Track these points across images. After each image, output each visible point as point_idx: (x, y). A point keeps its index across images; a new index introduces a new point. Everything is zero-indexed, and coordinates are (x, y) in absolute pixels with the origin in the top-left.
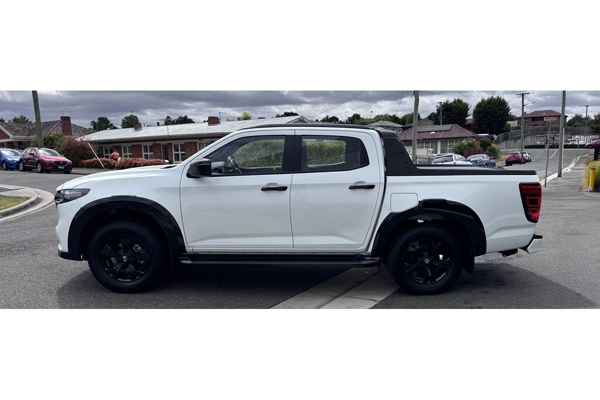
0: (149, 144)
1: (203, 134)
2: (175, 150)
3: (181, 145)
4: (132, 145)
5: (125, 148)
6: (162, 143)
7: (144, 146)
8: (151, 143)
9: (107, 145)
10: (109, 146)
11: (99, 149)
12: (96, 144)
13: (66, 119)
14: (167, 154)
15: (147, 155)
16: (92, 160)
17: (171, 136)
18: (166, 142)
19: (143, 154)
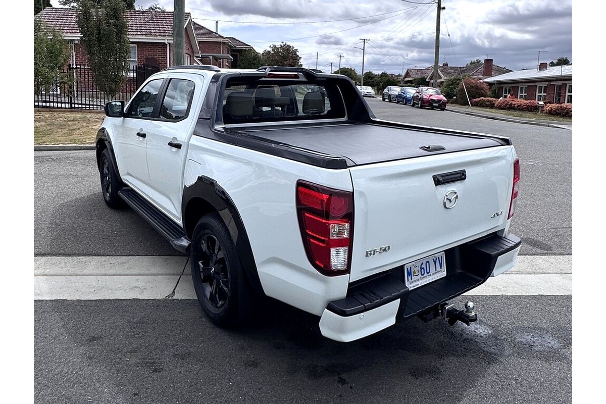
0: (544, 85)
2: (568, 92)
4: (528, 86)
5: (522, 88)
6: (555, 83)
7: (539, 87)
8: (546, 84)
9: (507, 85)
10: (508, 86)
11: (499, 89)
12: (494, 84)
13: (489, 62)
14: (560, 95)
15: (541, 96)
16: (479, 99)
17: (565, 76)
18: (560, 83)
19: (537, 94)
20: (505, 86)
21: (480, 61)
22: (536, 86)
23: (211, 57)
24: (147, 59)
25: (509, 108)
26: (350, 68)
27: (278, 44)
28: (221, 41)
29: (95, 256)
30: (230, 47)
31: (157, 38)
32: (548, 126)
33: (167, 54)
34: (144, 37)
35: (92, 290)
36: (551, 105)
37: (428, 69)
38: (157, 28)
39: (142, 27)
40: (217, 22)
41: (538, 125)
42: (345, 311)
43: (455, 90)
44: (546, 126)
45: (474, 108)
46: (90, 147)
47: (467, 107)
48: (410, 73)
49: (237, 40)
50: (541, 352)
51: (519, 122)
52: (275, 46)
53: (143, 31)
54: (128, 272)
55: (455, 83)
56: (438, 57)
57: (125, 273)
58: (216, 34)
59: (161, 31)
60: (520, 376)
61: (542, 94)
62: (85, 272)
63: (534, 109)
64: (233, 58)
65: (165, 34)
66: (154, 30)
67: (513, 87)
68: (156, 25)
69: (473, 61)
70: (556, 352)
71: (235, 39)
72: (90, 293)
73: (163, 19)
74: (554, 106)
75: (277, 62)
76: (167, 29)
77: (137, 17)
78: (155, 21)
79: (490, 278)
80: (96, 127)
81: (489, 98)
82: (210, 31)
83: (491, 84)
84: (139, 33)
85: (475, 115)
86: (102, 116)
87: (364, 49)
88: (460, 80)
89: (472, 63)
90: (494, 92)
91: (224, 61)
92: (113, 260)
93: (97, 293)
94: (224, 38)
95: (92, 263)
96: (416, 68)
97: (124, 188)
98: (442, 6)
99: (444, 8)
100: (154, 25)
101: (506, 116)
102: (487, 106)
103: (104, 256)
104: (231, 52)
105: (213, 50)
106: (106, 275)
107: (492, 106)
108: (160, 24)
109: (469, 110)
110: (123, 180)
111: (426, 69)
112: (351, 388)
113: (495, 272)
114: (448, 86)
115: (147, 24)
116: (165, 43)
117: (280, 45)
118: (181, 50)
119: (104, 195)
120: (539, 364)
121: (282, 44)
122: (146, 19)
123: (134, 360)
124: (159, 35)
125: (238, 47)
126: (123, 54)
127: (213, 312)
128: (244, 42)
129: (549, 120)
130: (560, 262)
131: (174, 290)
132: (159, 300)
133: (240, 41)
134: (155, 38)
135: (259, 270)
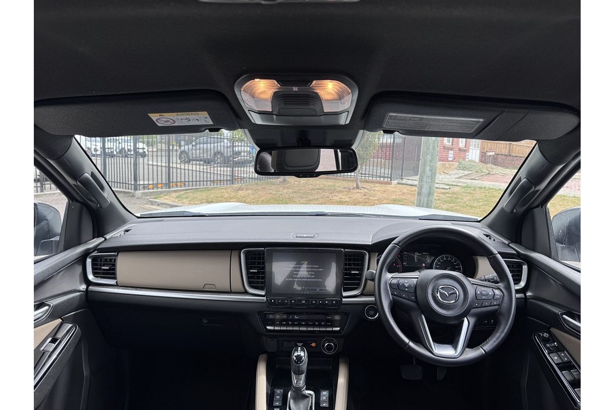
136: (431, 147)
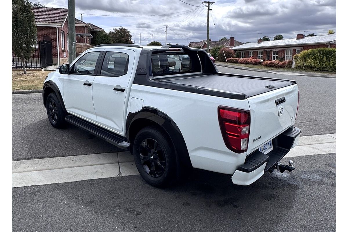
1: (288, 45)
2: (274, 54)
3: (277, 51)
4: (254, 51)
5: (250, 53)
6: (267, 50)
7: (259, 52)
8: (262, 50)
10: (244, 52)
11: (239, 53)
12: (237, 50)
13: (232, 39)
14: (269, 56)
15: (260, 57)
16: (230, 59)
17: (271, 46)
18: (269, 50)
19: (258, 56)
20: (242, 52)
21: (226, 38)
22: (257, 51)
23: (79, 36)
24: (44, 37)
25: (246, 63)
26: (157, 42)
27: (118, 28)
28: (85, 26)
29: (61, 156)
30: (90, 29)
31: (50, 24)
32: (267, 72)
33: (56, 34)
34: (41, 23)
35: (72, 176)
36: (267, 62)
37: (201, 42)
38: (49, 18)
39: (39, 17)
40: (81, 15)
41: (262, 72)
42: (247, 170)
43: (217, 54)
44: (266, 72)
45: (229, 63)
46: (18, 92)
47: (226, 63)
48: (192, 45)
49: (94, 25)
50: (315, 182)
51: (253, 71)
52: (116, 29)
53: (40, 19)
54: (86, 164)
55: (217, 50)
56: (209, 36)
57: (85, 165)
58: (81, 21)
59: (52, 20)
60: (311, 193)
61: (261, 56)
62: (59, 166)
63: (258, 64)
64: (92, 36)
65: (55, 22)
66: (47, 19)
67: (246, 52)
68: (48, 16)
69: (223, 38)
70: (321, 181)
71: (93, 25)
72: (71, 178)
73: (52, 13)
74: (268, 62)
75: (118, 38)
76: (56, 19)
77: (35, 10)
78: (47, 14)
79: (291, 149)
80: (17, 79)
81: (235, 58)
82: (77, 19)
83: (235, 50)
84: (38, 21)
85: (230, 67)
86: (19, 72)
87: (166, 31)
88: (219, 48)
89: (222, 39)
90: (237, 55)
91: (87, 38)
92: (73, 158)
93: (75, 177)
94: (87, 24)
95: (62, 161)
96: (194, 42)
97: (68, 116)
98: (210, 8)
99: (211, 10)
100: (47, 16)
101: (245, 67)
102: (234, 62)
103: (66, 156)
104: (91, 32)
105: (80, 31)
106: (74, 167)
107: (237, 62)
108: (51, 15)
109: (227, 65)
110: (68, 111)
111: (200, 43)
112: (241, 209)
113: (293, 146)
114: (213, 52)
115: (42, 15)
116: (55, 27)
117: (120, 29)
118: (73, 32)
119: (50, 121)
120: (316, 187)
121: (121, 28)
122: (41, 12)
123: (122, 211)
124: (51, 22)
125: (95, 29)
126: (33, 34)
127: (153, 180)
128: (98, 27)
129: (267, 69)
130: (302, 140)
131: (120, 171)
132: (114, 178)
133: (95, 26)
134: (49, 24)
135: (191, 154)
136: (73, 51)
